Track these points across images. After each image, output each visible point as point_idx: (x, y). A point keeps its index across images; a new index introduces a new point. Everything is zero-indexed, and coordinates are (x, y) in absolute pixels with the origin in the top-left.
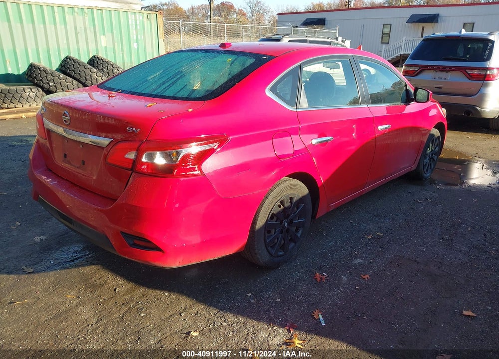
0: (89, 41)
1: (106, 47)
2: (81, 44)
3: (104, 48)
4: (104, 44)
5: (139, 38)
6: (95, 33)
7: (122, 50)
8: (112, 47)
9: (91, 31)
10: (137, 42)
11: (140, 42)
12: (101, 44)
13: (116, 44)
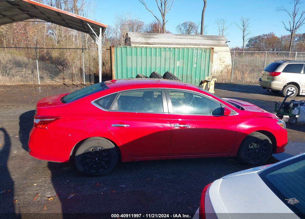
0: (171, 63)
1: (179, 67)
2: (166, 65)
3: (178, 67)
4: (178, 65)
5: (198, 62)
6: (174, 60)
7: (187, 68)
8: (182, 66)
9: (172, 59)
10: (196, 64)
11: (198, 64)
12: (176, 65)
13: (184, 65)
